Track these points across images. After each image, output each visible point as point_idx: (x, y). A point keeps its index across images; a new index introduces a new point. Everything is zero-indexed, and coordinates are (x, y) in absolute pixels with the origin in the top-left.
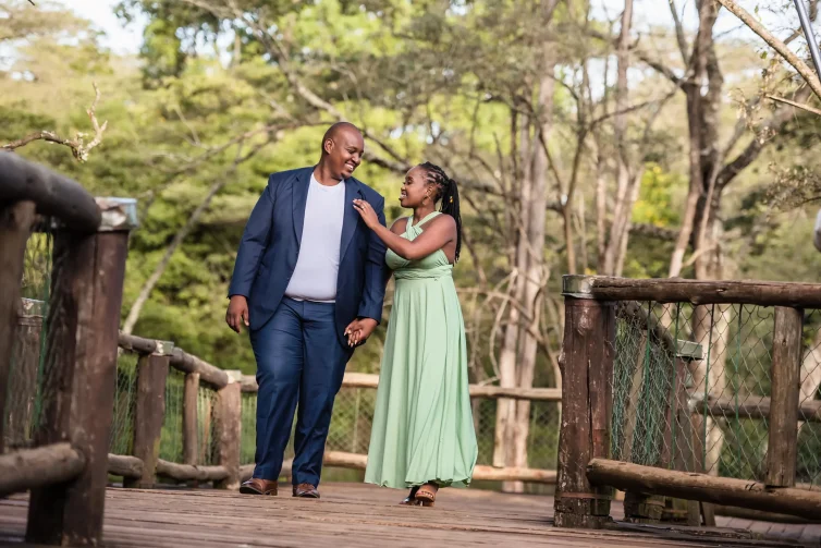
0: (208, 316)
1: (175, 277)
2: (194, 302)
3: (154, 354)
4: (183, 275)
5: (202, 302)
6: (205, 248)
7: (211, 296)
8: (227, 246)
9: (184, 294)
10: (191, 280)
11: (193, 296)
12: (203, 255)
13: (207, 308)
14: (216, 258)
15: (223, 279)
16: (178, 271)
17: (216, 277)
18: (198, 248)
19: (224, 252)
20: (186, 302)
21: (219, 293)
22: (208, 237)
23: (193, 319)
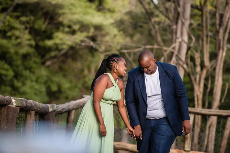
0: (19, 44)
1: (5, 26)
2: (13, 38)
3: (10, 106)
4: (9, 25)
5: (17, 38)
6: (18, 14)
7: (21, 35)
8: (28, 14)
9: (9, 34)
10: (12, 28)
11: (13, 35)
12: (18, 17)
13: (19, 41)
14: (23, 19)
15: (26, 28)
16: (7, 23)
17: (23, 27)
18: (16, 14)
19: (27, 16)
20: (10, 38)
21: (24, 34)
22: (20, 9)
23: (13, 45)
